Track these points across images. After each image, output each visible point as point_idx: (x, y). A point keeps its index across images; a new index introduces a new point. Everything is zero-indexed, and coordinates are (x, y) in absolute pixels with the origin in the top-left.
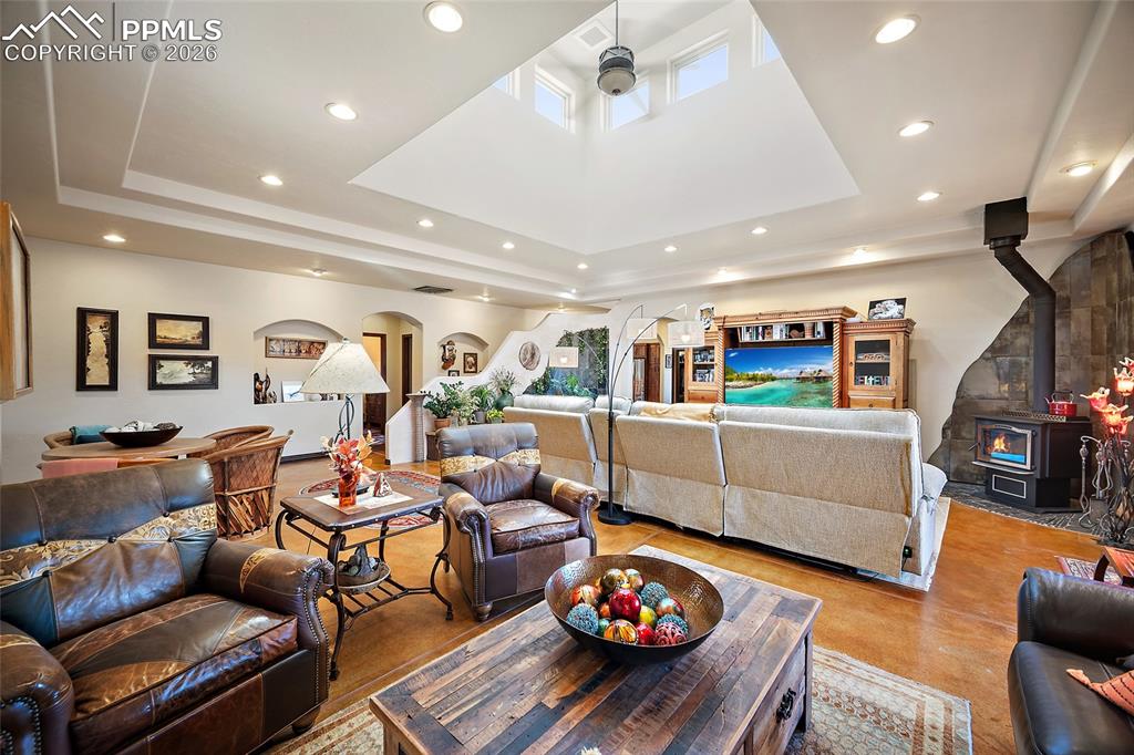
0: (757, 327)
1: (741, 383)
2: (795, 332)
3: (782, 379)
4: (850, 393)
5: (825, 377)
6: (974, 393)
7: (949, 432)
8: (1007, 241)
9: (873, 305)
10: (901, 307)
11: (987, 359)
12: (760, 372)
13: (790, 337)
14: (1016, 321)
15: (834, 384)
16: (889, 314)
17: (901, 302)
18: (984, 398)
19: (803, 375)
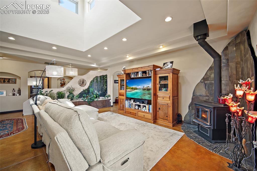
0: (135, 73)
1: (130, 90)
2: (144, 74)
3: (139, 89)
4: (158, 94)
5: (149, 89)
6: (198, 94)
7: (191, 107)
8: (202, 37)
9: (164, 64)
10: (171, 64)
11: (202, 82)
12: (134, 87)
13: (143, 76)
14: (211, 68)
15: (152, 91)
16: (168, 67)
17: (172, 63)
18: (201, 96)
19: (144, 88)
